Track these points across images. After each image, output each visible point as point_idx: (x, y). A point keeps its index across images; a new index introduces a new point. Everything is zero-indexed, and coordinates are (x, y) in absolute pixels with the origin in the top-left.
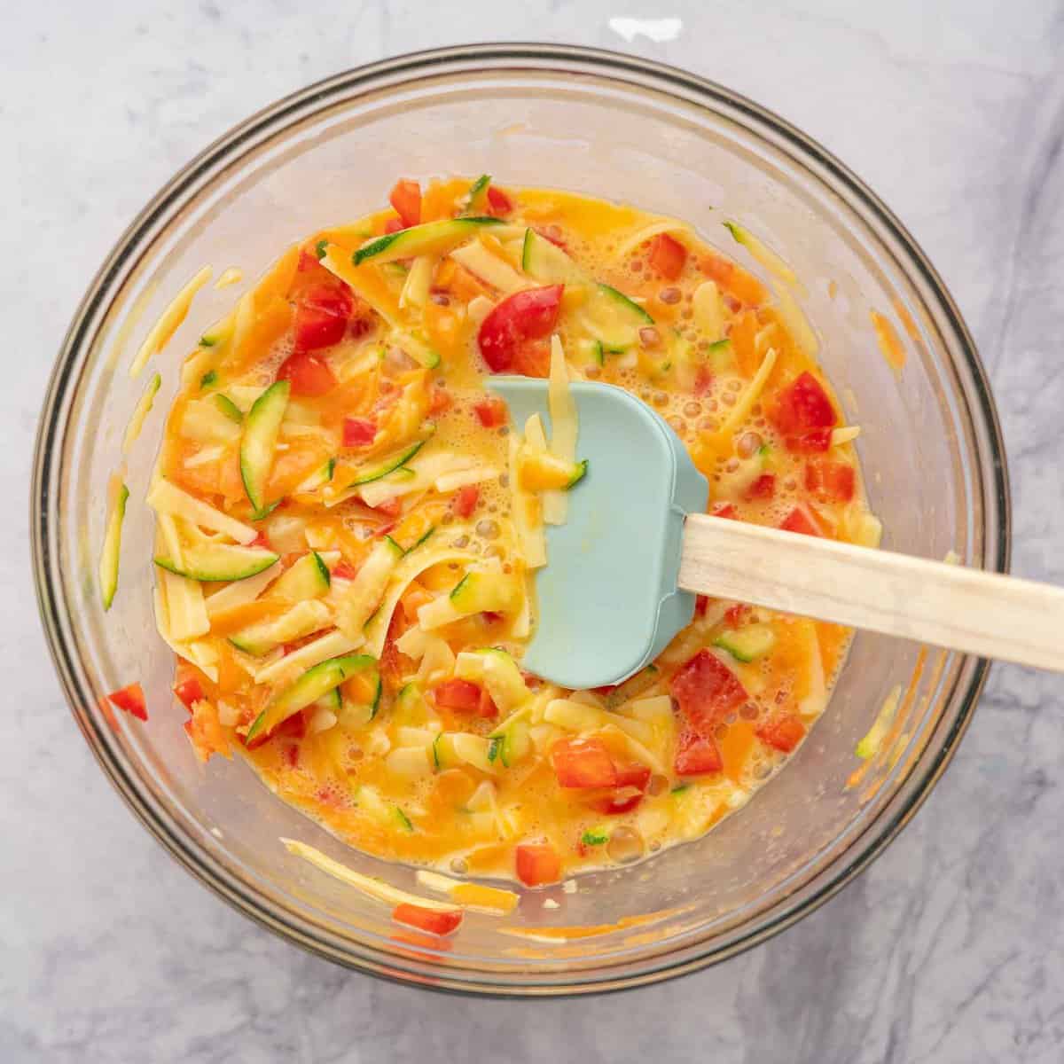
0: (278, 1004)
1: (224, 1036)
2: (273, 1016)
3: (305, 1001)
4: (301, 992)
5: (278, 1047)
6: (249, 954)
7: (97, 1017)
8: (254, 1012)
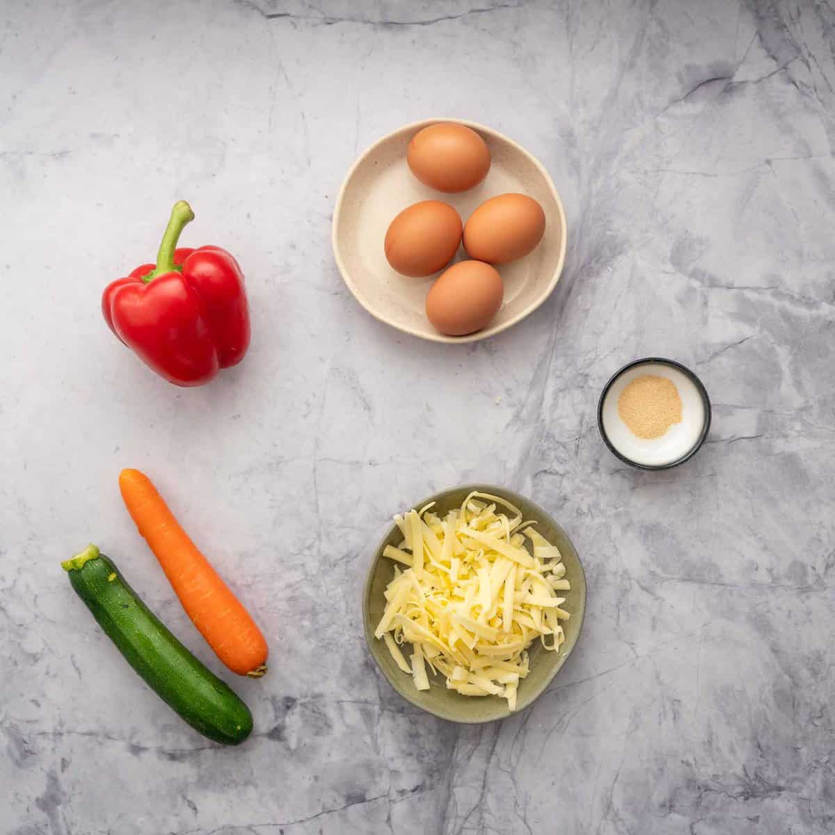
0: (314, 572)
1: (297, 582)
2: (313, 576)
3: (323, 571)
4: (322, 568)
5: (315, 586)
6: (305, 556)
7: (255, 576)
8: (307, 575)
